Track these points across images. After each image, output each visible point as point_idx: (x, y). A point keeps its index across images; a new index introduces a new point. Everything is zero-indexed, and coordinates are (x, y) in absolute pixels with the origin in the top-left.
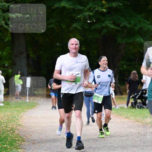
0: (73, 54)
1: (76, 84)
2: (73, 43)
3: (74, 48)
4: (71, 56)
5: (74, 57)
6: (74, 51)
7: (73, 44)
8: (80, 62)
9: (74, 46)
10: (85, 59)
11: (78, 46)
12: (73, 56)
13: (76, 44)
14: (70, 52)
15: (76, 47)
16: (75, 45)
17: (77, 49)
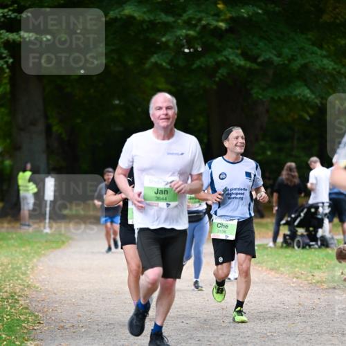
0: (162, 133)
1: (168, 205)
2: (160, 105)
3: (163, 117)
4: (158, 138)
5: (164, 139)
6: (163, 124)
7: (160, 108)
9: (163, 111)
11: (173, 111)
13: (168, 108)
14: (155, 125)
15: (167, 115)
16: (164, 109)
17: (171, 120)
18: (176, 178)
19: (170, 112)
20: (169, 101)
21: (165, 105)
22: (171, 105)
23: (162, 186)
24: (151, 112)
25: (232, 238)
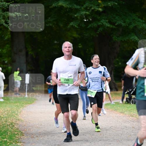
0: (67, 57)
2: (66, 46)
3: (67, 51)
6: (67, 54)
7: (66, 47)
11: (71, 48)
12: (67, 59)
13: (69, 47)
15: (69, 50)
16: (68, 48)
17: (70, 52)
20: (70, 45)
21: (68, 46)
22: (70, 46)
25: (93, 96)
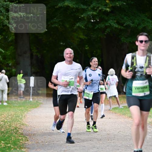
0: (69, 62)
1: (70, 87)
2: (67, 53)
3: (69, 57)
5: (69, 64)
6: (69, 60)
8: (74, 69)
9: (69, 55)
10: (79, 67)
14: (66, 60)
15: (70, 56)
16: (69, 54)
17: (72, 58)
18: (73, 77)
19: (71, 55)
21: (69, 53)
22: (71, 52)
23: (68, 80)
24: (64, 55)
25: (91, 99)
